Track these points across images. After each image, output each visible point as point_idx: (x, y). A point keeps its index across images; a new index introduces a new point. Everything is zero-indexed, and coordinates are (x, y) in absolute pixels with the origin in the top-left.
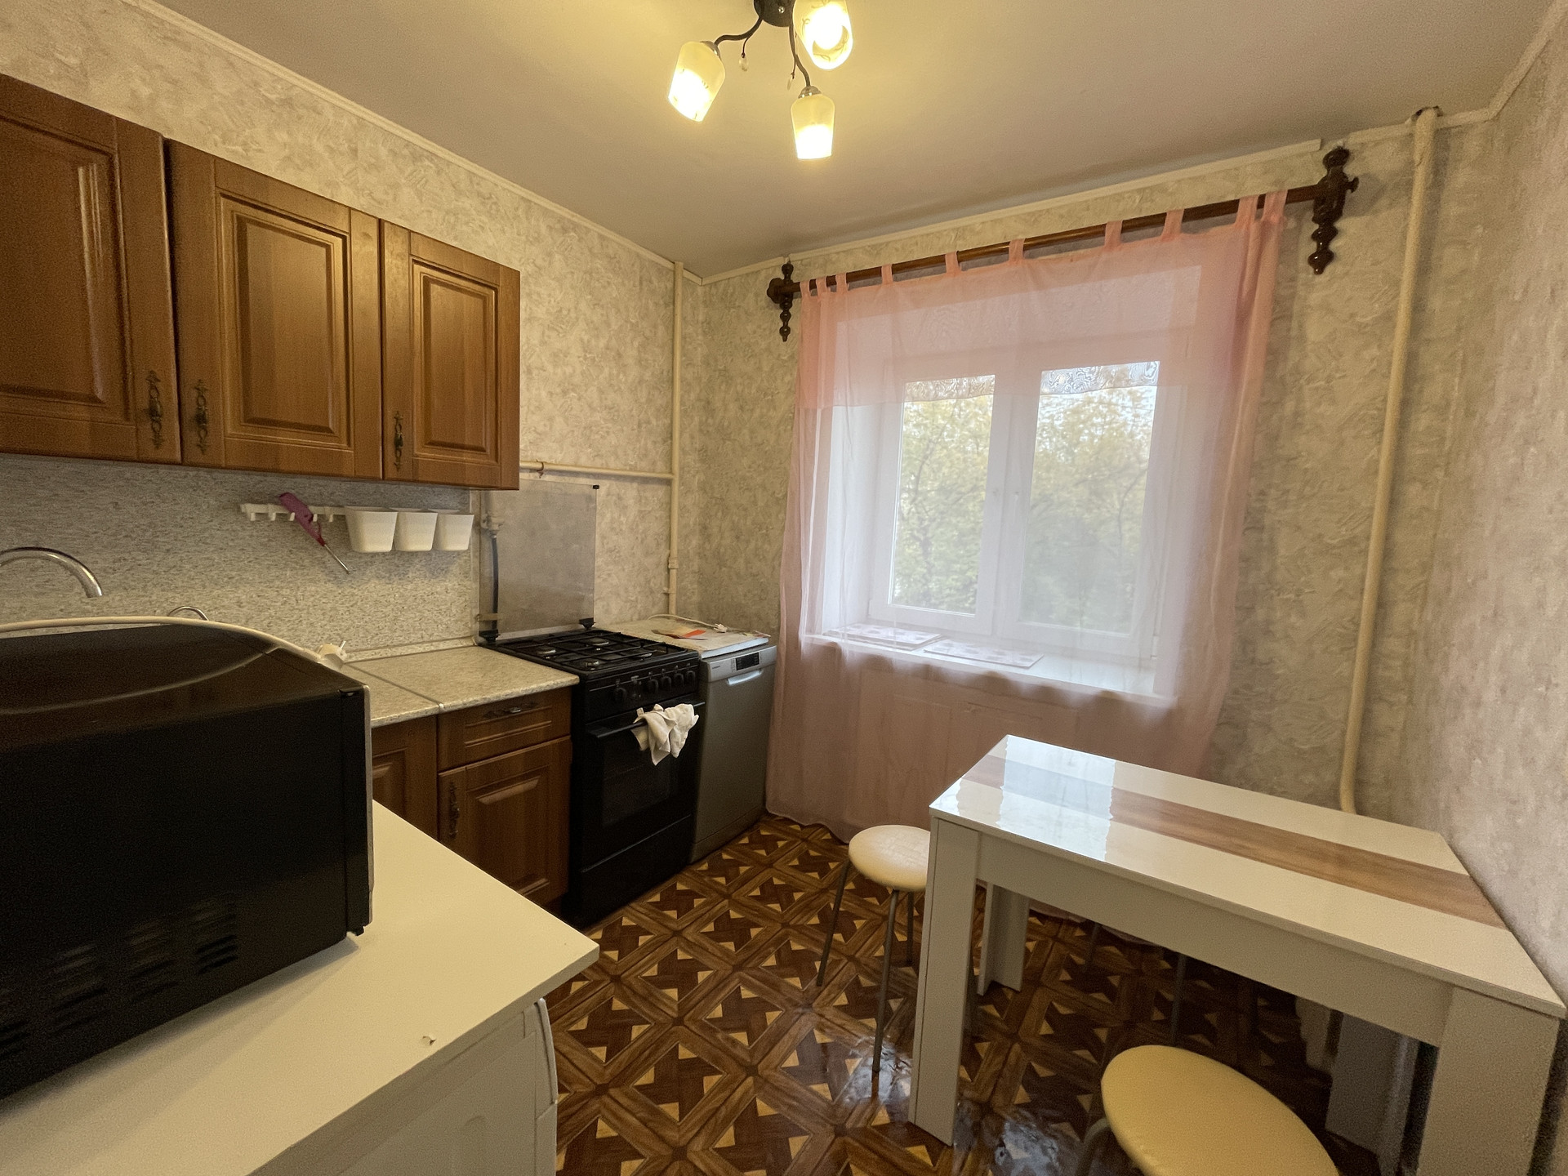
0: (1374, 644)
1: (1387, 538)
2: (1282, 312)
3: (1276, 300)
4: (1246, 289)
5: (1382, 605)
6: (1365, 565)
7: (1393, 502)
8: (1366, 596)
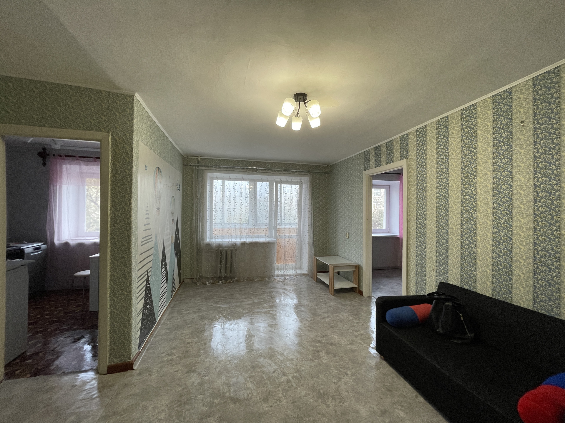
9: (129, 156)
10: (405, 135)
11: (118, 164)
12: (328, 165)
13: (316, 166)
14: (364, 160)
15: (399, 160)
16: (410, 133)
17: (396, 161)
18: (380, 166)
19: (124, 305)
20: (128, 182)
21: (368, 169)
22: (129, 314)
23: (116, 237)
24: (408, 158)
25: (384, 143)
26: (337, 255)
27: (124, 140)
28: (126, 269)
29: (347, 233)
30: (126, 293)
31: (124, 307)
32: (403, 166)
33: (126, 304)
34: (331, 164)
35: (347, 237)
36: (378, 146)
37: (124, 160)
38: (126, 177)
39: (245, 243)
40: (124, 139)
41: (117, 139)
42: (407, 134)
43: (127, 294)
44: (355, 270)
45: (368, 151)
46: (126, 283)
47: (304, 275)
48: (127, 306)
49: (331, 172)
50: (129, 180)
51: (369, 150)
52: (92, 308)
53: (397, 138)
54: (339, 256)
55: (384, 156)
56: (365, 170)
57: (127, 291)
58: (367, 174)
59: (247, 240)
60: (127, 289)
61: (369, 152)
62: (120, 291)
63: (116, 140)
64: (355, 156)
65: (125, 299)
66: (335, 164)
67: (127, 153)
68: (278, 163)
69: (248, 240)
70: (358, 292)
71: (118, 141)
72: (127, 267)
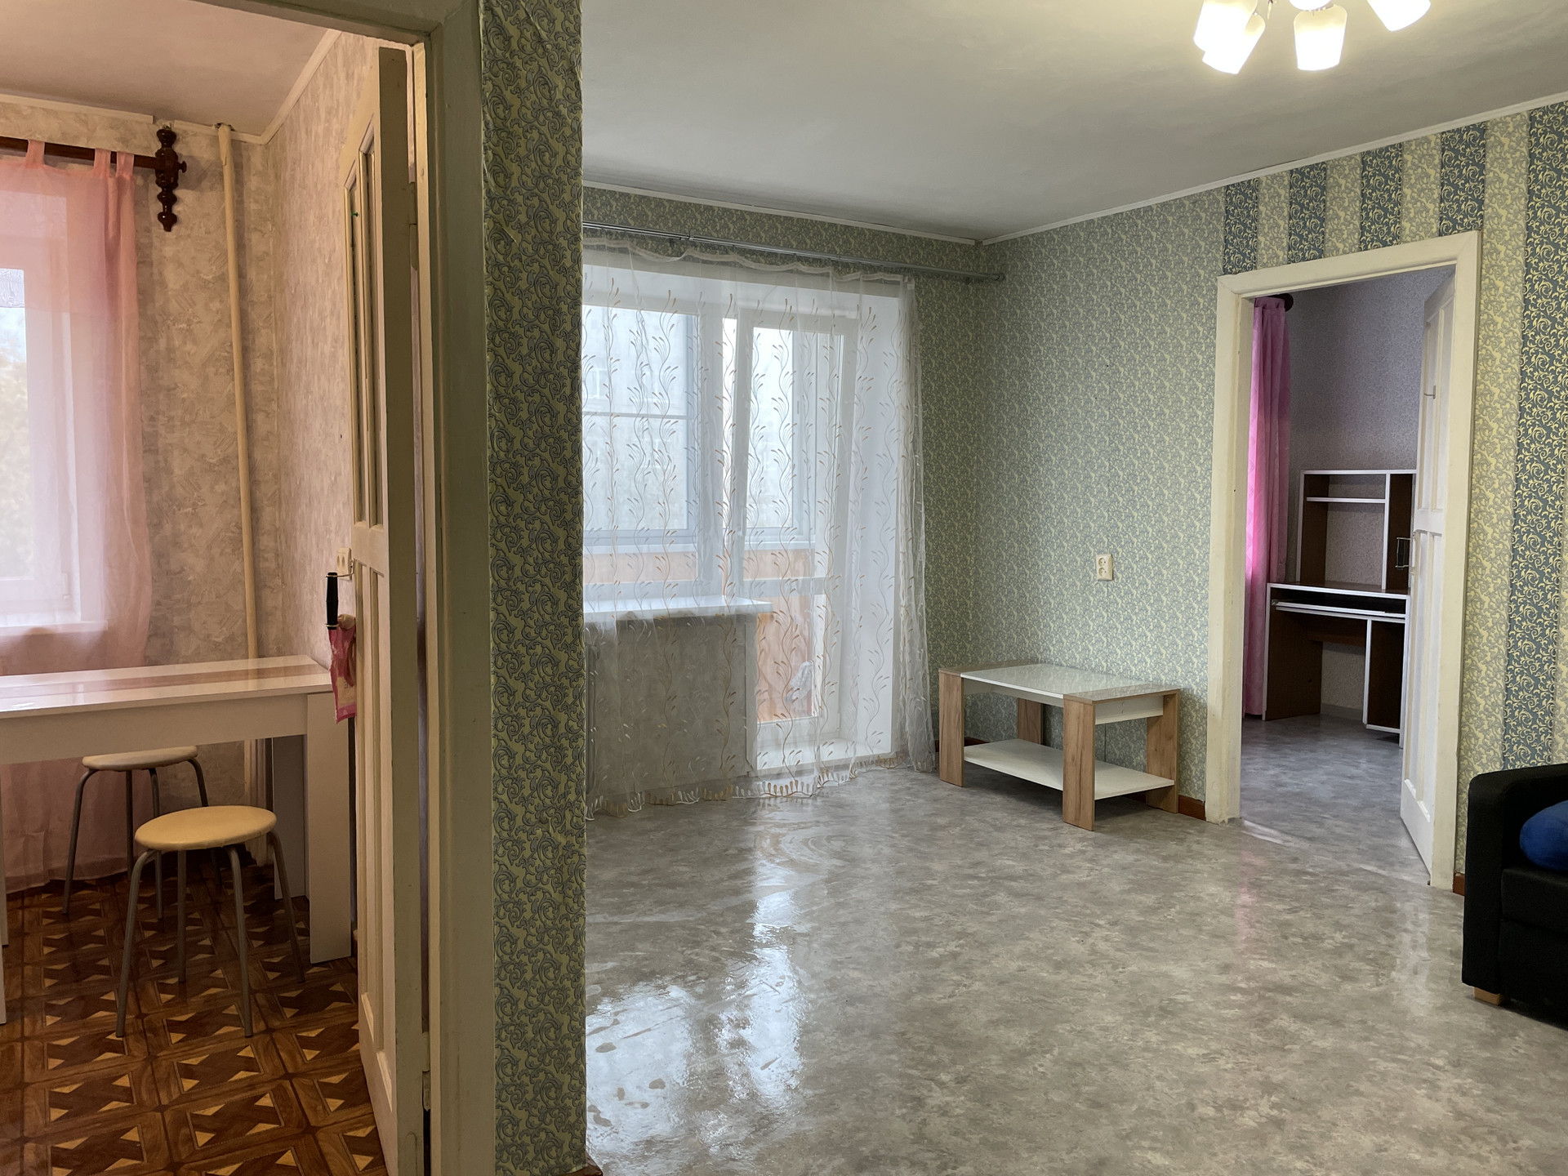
0: (254, 542)
1: (249, 456)
2: (143, 258)
3: (138, 247)
4: (111, 234)
5: (254, 510)
6: (238, 479)
7: (249, 428)
8: (243, 504)
9: (568, 132)
10: (1468, 128)
11: (515, 168)
12: (978, 243)
13: (929, 242)
14: (1220, 227)
15: (1433, 236)
16: (1495, 123)
17: (1415, 237)
18: (1321, 254)
19: (557, 897)
20: (564, 271)
21: (1246, 269)
22: (576, 938)
23: (516, 560)
24: (1480, 229)
25: (1351, 157)
26: (1034, 661)
27: (540, 41)
28: (562, 717)
29: (1106, 557)
30: (562, 839)
31: (557, 908)
32: (1455, 259)
33: (563, 892)
34: (1000, 239)
35: (1106, 575)
36: (1312, 167)
37: (541, 153)
38: (555, 246)
39: (630, 622)
40: (543, 34)
41: (513, 31)
42: (1482, 129)
43: (568, 846)
44: (1161, 713)
45: (1253, 186)
46: (562, 789)
47: (879, 761)
48: (570, 901)
49: (1000, 278)
50: (568, 263)
51: (1258, 181)
52: (321, 947)
53: (1426, 140)
54: (1051, 663)
55: (1344, 212)
56: (1226, 272)
57: (568, 827)
58: (1236, 289)
59: (645, 607)
60: (568, 815)
61: (1255, 190)
62: (539, 832)
63: (508, 39)
64: (1164, 205)
65: (559, 870)
66: (1025, 240)
67: (557, 114)
68: (770, 217)
69: (650, 607)
70: (1175, 807)
71: (514, 45)
72: (567, 708)
